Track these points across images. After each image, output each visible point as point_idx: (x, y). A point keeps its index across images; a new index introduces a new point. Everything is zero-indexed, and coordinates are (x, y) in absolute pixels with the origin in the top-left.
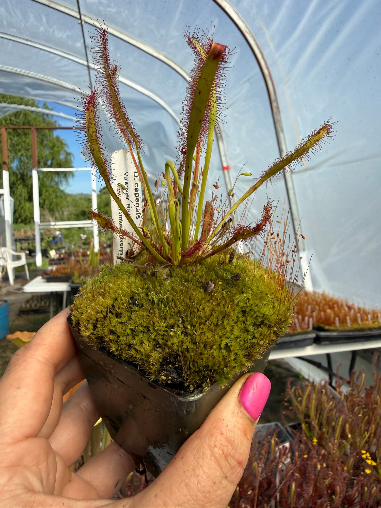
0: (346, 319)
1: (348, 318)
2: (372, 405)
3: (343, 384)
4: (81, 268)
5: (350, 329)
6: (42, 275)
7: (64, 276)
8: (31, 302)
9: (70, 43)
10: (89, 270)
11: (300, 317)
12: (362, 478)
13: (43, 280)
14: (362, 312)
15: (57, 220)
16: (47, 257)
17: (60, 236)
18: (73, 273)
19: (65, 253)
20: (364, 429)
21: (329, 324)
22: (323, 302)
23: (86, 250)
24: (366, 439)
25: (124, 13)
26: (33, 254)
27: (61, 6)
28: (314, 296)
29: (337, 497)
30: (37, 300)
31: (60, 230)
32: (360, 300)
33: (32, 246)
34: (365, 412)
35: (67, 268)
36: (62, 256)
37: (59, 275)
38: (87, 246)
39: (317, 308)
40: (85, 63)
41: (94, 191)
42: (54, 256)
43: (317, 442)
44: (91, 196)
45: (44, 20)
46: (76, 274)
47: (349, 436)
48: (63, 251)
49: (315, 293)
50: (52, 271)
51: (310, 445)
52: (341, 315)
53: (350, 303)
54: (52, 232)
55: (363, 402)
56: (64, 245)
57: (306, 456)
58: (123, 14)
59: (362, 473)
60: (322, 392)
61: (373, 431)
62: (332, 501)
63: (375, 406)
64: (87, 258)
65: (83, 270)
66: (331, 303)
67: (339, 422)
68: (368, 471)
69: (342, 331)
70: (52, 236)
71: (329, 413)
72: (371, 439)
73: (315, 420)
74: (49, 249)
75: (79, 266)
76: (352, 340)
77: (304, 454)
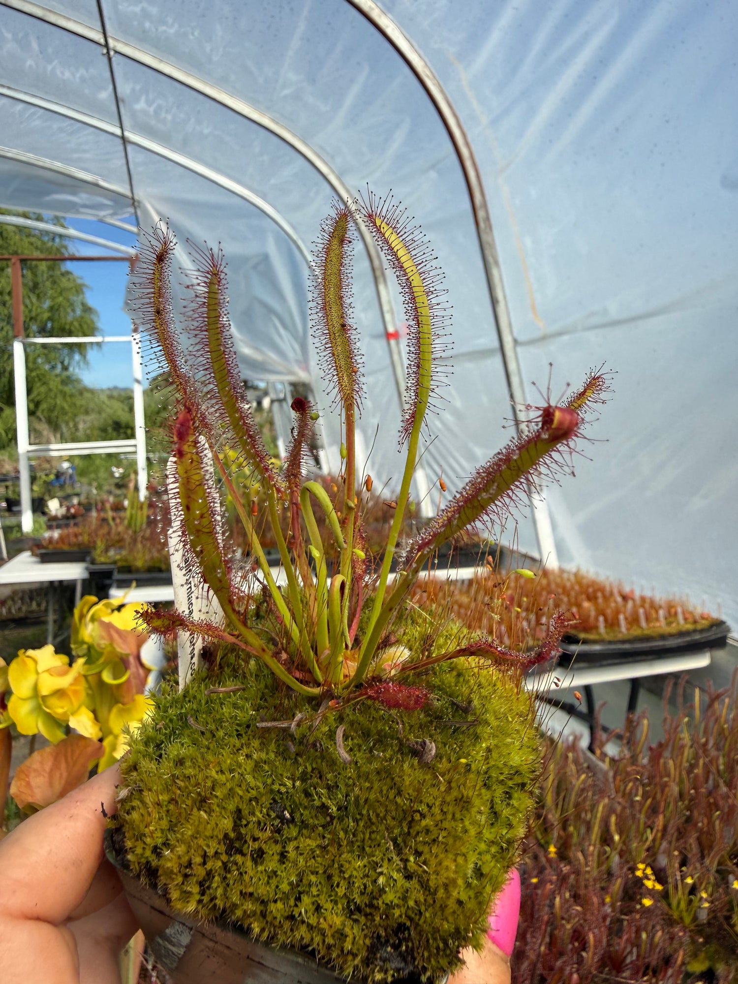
0: (618, 619)
1: (621, 617)
2: (661, 777)
3: (608, 740)
4: (109, 533)
5: (626, 638)
6: (31, 549)
7: (75, 549)
8: (10, 602)
9: (87, 91)
10: (126, 536)
11: (533, 617)
12: (638, 916)
13: (34, 559)
14: (647, 606)
15: (63, 440)
16: (44, 513)
17: (70, 471)
18: (95, 542)
19: (79, 504)
20: (645, 823)
21: (587, 629)
22: (577, 588)
23: (122, 498)
24: (648, 843)
25: (193, 34)
26: (15, 509)
27: (69, 19)
28: (561, 577)
29: (591, 954)
30: (22, 599)
31: (70, 459)
32: (644, 582)
33: (14, 491)
34: (647, 792)
35: (81, 533)
36: (73, 511)
37: (66, 548)
38: (124, 491)
39: (565, 599)
40: (118, 132)
41: (138, 381)
42: (57, 510)
43: (556, 853)
44: (132, 391)
45: (35, 45)
46: (100, 545)
47: (617, 838)
48: (75, 501)
49: (562, 571)
50: (51, 540)
51: (543, 860)
52: (609, 612)
53: (627, 589)
54: (54, 463)
55: (646, 774)
56: (77, 490)
57: (534, 880)
58: (191, 37)
59: (638, 907)
60: (567, 757)
61: (660, 828)
62: (580, 962)
63: (666, 779)
64: (122, 514)
65: (114, 536)
66: (591, 590)
67: (597, 811)
68: (647, 902)
69: (610, 642)
70: (54, 471)
71: (580, 796)
72: (657, 843)
73: (554, 811)
74: (47, 498)
75: (104, 530)
76: (630, 659)
77: (531, 877)
